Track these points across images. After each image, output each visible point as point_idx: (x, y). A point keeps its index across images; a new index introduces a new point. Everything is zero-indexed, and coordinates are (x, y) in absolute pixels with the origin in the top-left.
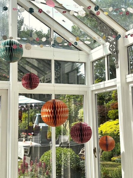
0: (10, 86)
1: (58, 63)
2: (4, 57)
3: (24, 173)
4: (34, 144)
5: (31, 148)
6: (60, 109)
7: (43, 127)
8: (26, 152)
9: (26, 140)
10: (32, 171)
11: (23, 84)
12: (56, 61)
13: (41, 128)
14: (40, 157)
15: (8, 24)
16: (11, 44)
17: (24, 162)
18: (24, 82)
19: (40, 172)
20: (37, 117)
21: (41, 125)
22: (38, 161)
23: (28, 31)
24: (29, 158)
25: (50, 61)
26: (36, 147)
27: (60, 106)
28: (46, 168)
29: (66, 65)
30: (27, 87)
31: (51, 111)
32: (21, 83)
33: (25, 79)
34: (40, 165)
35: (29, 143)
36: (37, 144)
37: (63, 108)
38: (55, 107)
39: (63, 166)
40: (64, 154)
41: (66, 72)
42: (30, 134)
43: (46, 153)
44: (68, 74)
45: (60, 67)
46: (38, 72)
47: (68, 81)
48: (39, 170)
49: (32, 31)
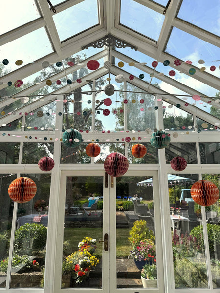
0: (159, 168)
1: (202, 145)
2: (155, 145)
3: (176, 245)
4: (183, 218)
5: (181, 222)
6: (209, 189)
7: (189, 202)
8: (175, 225)
9: (175, 214)
10: (183, 243)
11: (172, 167)
12: (200, 143)
13: (188, 202)
14: (190, 231)
15: (155, 117)
16: (160, 134)
17: (175, 235)
18: (173, 165)
19: (191, 246)
20: (182, 193)
21: (188, 200)
22: (188, 235)
23: (170, 117)
24: (180, 231)
25: (194, 143)
26: (185, 222)
27: (209, 187)
28: (197, 242)
29: (210, 145)
30: (176, 169)
31: (200, 191)
32: (169, 165)
33: (174, 162)
34: (191, 239)
35: (177, 217)
36: (186, 218)
37: (212, 188)
38: (204, 187)
39: (215, 243)
40: (215, 231)
41: (210, 152)
42: (178, 208)
43: (195, 228)
44: (213, 153)
45: (204, 148)
46: (182, 153)
47: (214, 160)
48: (190, 244)
49: (173, 117)
